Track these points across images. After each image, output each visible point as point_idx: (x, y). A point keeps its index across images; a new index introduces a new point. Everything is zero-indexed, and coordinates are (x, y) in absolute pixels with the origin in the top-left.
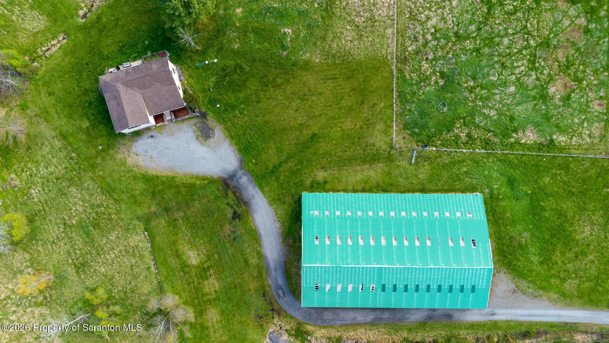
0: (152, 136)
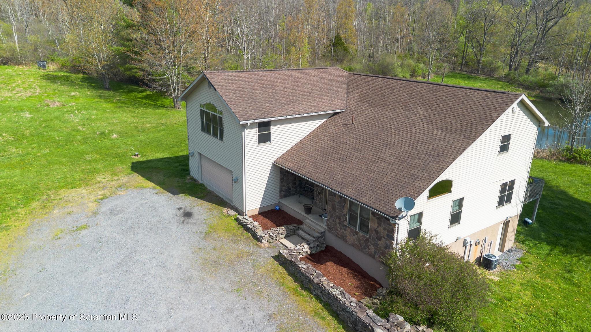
0: (187, 215)
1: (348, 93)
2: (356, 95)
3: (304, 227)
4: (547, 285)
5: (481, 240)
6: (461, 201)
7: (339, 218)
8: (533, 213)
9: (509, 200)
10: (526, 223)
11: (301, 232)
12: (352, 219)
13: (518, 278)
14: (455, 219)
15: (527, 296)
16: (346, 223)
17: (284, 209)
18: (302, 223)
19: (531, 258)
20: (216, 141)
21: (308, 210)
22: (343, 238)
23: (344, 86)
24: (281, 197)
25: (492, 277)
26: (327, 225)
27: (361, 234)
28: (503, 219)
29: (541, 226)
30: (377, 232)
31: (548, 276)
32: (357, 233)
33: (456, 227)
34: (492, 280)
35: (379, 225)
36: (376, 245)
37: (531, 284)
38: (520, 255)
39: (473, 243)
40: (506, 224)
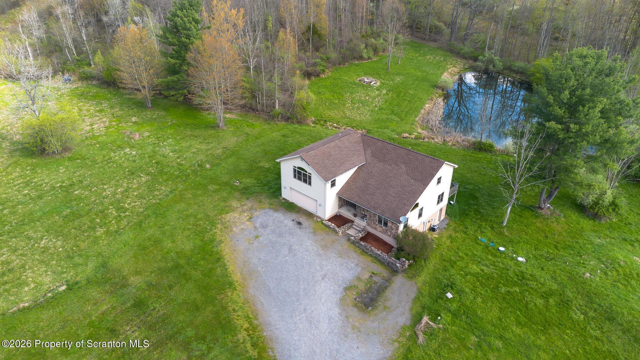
0: (299, 223)
1: (365, 150)
2: (369, 152)
3: (355, 223)
4: (457, 236)
5: (431, 220)
6: (422, 208)
7: (373, 221)
8: (453, 199)
9: (442, 200)
10: (450, 203)
11: (354, 226)
12: (380, 222)
13: (446, 234)
14: (420, 215)
15: (448, 243)
16: (377, 223)
17: (341, 214)
18: (353, 222)
19: (451, 224)
20: (306, 186)
21: (355, 215)
22: (375, 229)
23: (361, 144)
24: (339, 208)
25: (435, 236)
26: (367, 223)
27: (384, 227)
28: (439, 209)
29: (457, 204)
30: (391, 227)
31: (458, 232)
32: (382, 227)
33: (421, 218)
34: (435, 237)
35: (392, 225)
36: (391, 232)
37: (450, 237)
38: (446, 223)
39: (427, 222)
40: (441, 210)
